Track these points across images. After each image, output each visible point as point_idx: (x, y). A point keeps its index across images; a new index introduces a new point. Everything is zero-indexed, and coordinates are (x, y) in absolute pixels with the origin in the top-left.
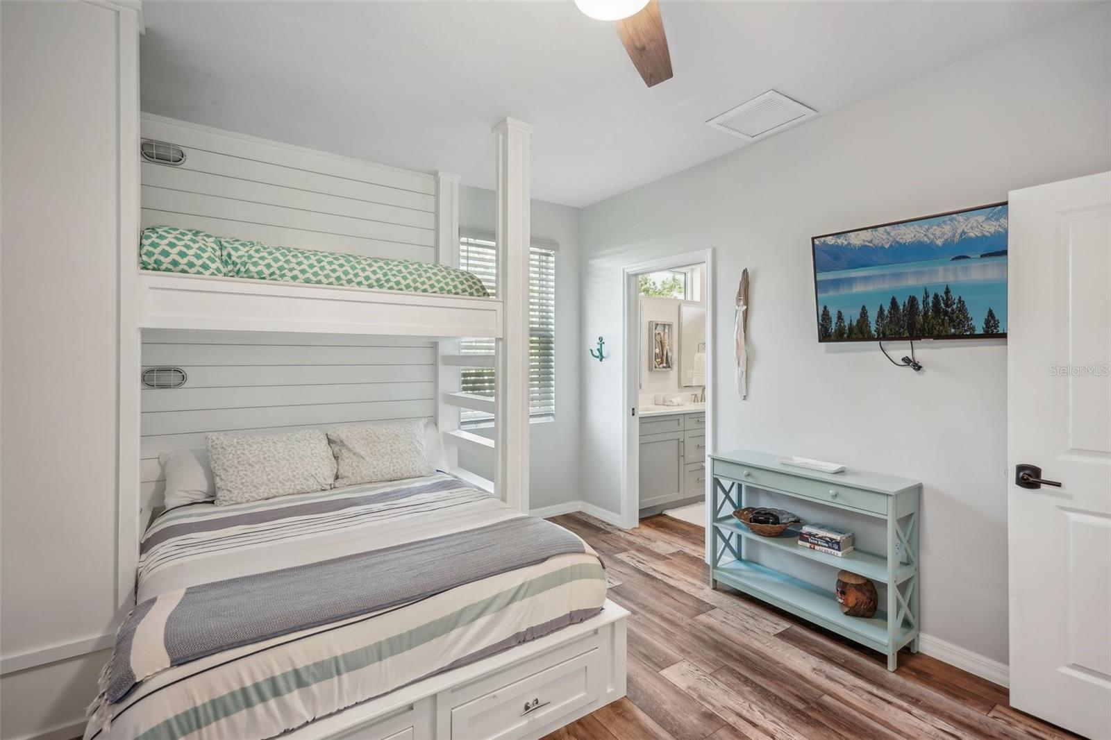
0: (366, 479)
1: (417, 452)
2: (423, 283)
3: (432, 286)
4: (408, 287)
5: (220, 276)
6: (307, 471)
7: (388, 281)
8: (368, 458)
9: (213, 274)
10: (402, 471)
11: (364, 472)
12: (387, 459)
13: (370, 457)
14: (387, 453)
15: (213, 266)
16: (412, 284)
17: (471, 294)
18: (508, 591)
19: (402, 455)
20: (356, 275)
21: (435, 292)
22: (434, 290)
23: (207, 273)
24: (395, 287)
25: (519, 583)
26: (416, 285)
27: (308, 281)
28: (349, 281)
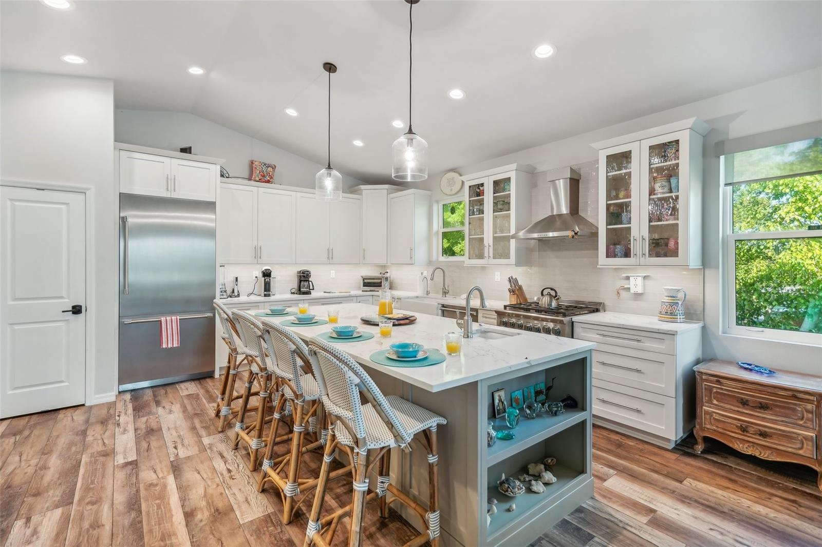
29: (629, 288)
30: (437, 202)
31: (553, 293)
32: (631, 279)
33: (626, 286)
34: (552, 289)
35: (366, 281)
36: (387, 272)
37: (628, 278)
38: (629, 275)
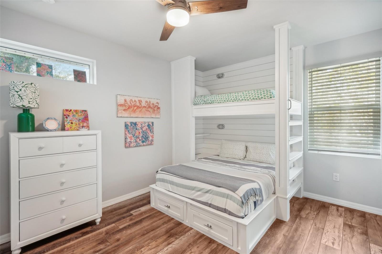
0: (251, 160)
1: (269, 155)
2: (247, 98)
3: (250, 98)
4: (242, 100)
5: (204, 104)
6: (236, 153)
7: (237, 99)
8: (252, 153)
9: (202, 104)
10: (263, 160)
11: (251, 157)
12: (264, 156)
13: (253, 153)
14: (265, 154)
15: (202, 103)
16: (244, 99)
17: (265, 98)
18: (207, 189)
19: (263, 155)
20: (229, 99)
21: (251, 100)
22: (251, 99)
23: (201, 104)
24: (239, 100)
25: (209, 189)
26: (245, 98)
27: (218, 103)
28: (228, 101)
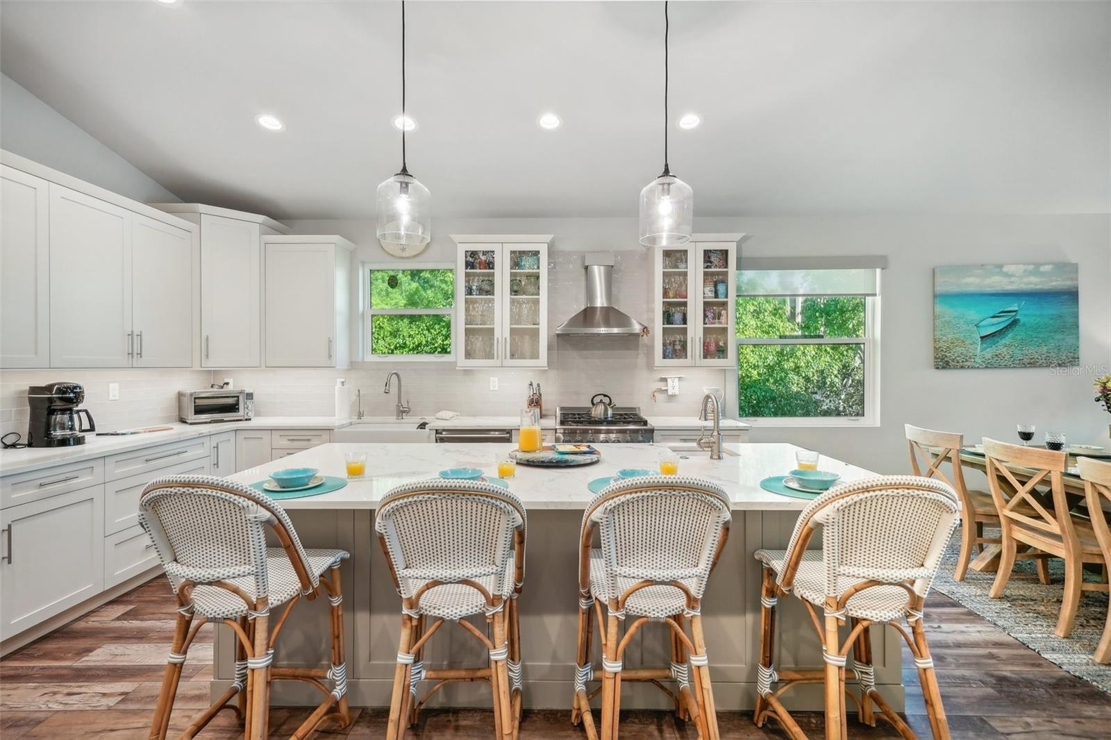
29: (667, 390)
30: (363, 263)
31: (606, 400)
32: (669, 380)
33: (663, 388)
34: (605, 396)
35: (200, 402)
36: (227, 384)
37: (665, 380)
38: (666, 377)
